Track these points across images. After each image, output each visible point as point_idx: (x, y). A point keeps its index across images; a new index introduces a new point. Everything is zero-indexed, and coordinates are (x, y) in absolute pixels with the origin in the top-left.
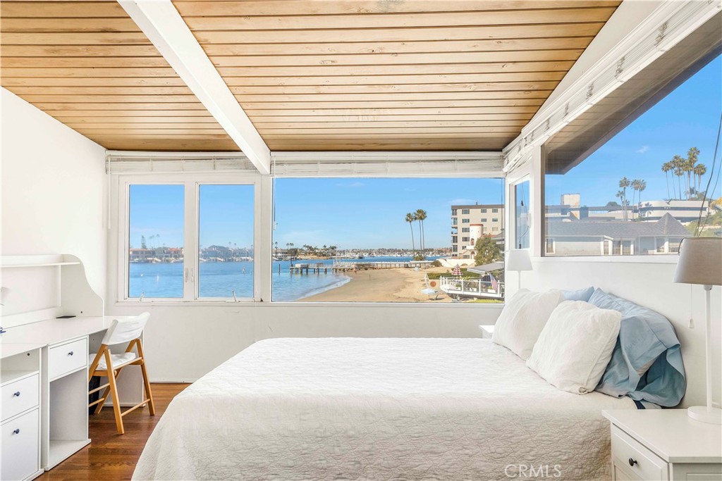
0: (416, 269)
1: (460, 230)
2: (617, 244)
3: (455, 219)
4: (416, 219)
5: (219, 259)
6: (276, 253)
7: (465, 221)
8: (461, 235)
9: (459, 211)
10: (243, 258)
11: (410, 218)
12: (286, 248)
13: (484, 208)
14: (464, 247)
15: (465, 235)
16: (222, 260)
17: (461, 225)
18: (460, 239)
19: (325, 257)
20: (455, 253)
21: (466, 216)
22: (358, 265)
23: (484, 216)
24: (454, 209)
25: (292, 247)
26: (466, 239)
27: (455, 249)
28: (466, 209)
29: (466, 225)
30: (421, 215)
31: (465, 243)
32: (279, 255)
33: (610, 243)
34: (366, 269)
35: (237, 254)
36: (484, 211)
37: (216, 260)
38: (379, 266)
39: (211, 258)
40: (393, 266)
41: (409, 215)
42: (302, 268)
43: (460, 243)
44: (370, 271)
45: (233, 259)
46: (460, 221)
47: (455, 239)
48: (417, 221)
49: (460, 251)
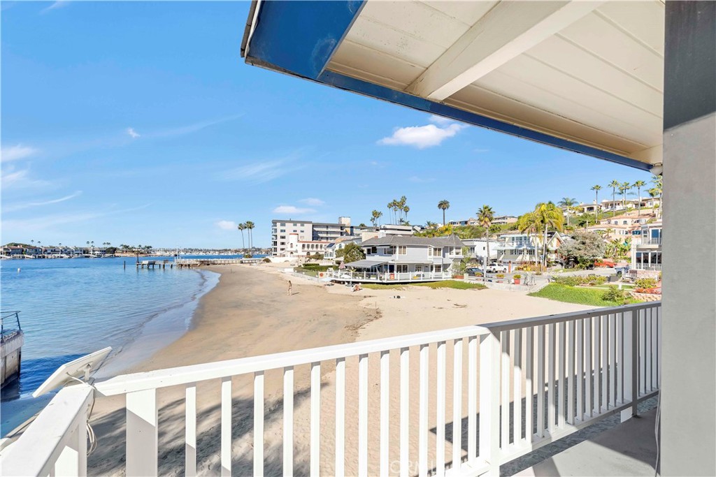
0: (254, 264)
1: (279, 237)
2: (435, 249)
3: (276, 230)
4: (245, 228)
5: (26, 256)
6: (94, 251)
7: (282, 231)
8: (279, 241)
9: (278, 224)
10: (56, 255)
11: (241, 227)
12: (102, 246)
13: (295, 223)
14: (282, 249)
15: (283, 240)
16: (31, 257)
17: (279, 234)
18: (279, 243)
19: (144, 255)
20: (275, 253)
21: (283, 228)
22: (201, 261)
23: (295, 228)
24: (275, 223)
25: (109, 246)
26: (283, 243)
27: (276, 250)
28: (283, 223)
29: (283, 234)
30: (250, 226)
31: (283, 247)
32: (96, 252)
33: (432, 249)
34: (208, 265)
35: (48, 252)
36: (295, 225)
37: (24, 257)
38: (219, 262)
39: (15, 255)
40: (230, 262)
41: (240, 225)
42: (149, 264)
43: (279, 246)
44: (211, 266)
45: (44, 257)
46: (279, 231)
47: (275, 243)
48: (247, 229)
49: (279, 252)
